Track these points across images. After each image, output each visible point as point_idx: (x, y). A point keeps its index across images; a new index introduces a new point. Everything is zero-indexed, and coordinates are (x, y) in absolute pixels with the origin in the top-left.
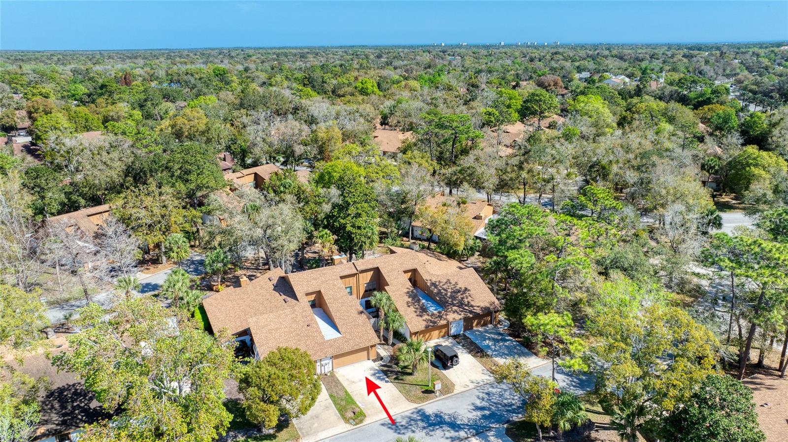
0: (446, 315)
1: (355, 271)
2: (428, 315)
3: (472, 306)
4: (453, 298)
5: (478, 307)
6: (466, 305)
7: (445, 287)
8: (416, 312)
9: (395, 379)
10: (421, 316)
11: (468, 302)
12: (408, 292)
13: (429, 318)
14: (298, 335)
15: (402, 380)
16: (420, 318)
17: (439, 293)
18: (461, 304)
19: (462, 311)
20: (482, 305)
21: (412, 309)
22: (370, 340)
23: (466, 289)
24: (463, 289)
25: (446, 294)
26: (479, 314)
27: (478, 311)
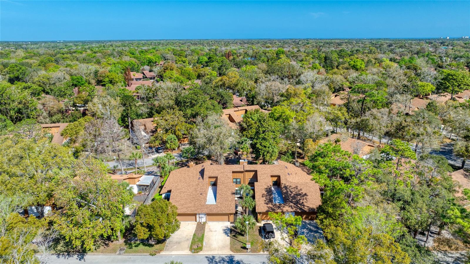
0: (284, 207)
1: (242, 170)
2: (272, 204)
3: (304, 206)
4: (294, 197)
5: (308, 207)
6: (300, 204)
7: (292, 190)
8: (265, 201)
9: (234, 236)
10: (267, 204)
11: (303, 203)
12: (267, 189)
13: (272, 206)
14: (193, 197)
15: (236, 237)
16: (266, 205)
17: (287, 193)
18: (297, 203)
19: (295, 207)
20: (311, 206)
21: (264, 198)
22: (230, 210)
23: (305, 194)
24: (304, 194)
25: (290, 195)
26: (306, 211)
27: (306, 209)
